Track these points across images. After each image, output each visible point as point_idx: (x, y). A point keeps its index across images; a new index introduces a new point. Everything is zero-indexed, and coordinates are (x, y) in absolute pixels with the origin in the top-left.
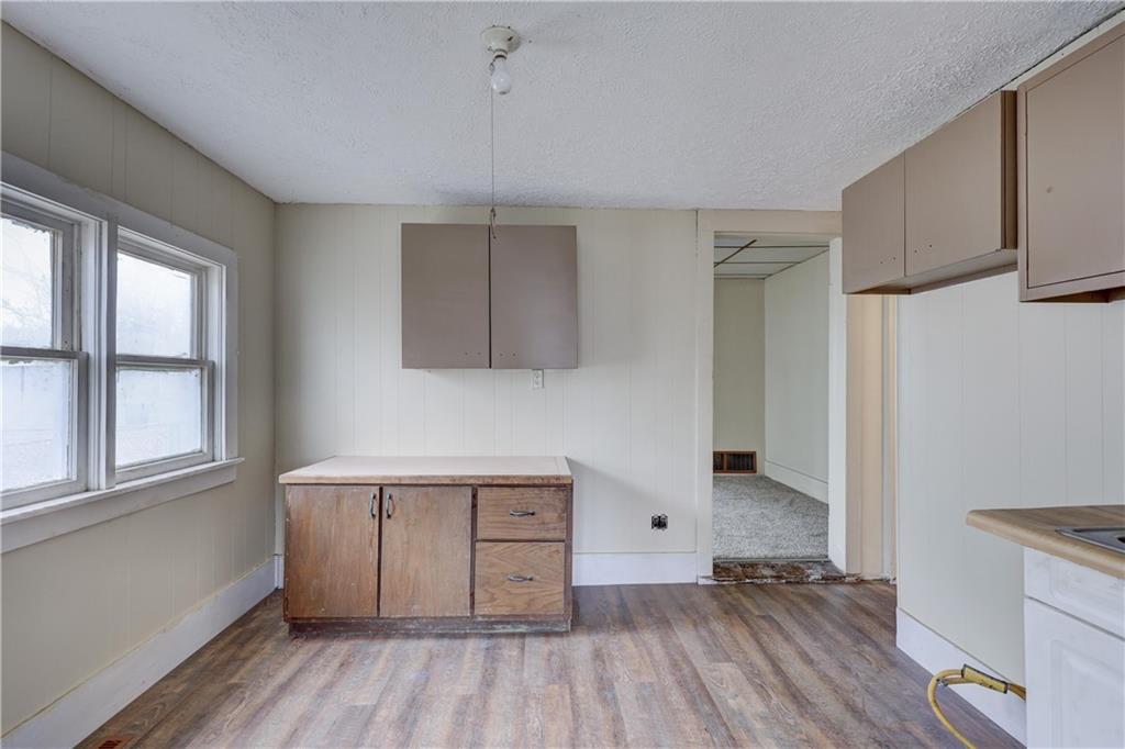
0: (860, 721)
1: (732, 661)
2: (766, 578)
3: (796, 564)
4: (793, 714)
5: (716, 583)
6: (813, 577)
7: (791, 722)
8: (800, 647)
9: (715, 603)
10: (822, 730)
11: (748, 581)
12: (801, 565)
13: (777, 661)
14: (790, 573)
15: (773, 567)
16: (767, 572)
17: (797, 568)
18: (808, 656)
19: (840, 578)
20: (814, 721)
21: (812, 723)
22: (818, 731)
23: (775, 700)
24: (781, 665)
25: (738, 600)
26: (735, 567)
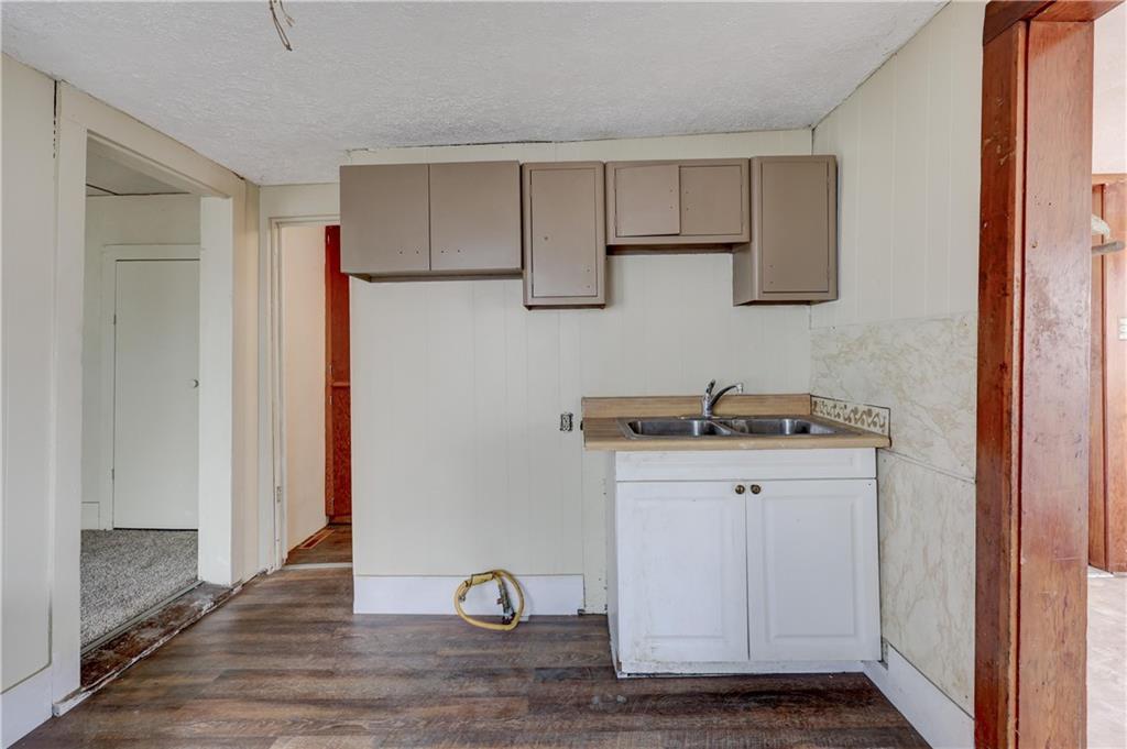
0: (423, 677)
1: (275, 738)
2: (156, 641)
3: (173, 605)
4: (391, 718)
5: (90, 692)
6: (205, 608)
7: (399, 724)
8: (303, 670)
9: (136, 712)
10: (421, 705)
11: (134, 660)
12: (181, 603)
13: (310, 698)
14: (177, 618)
15: (150, 624)
16: (148, 634)
17: (179, 610)
18: (320, 672)
19: (229, 593)
20: (408, 706)
21: (410, 709)
22: (422, 709)
23: (364, 723)
24: (315, 697)
25: (156, 687)
26: (100, 654)
